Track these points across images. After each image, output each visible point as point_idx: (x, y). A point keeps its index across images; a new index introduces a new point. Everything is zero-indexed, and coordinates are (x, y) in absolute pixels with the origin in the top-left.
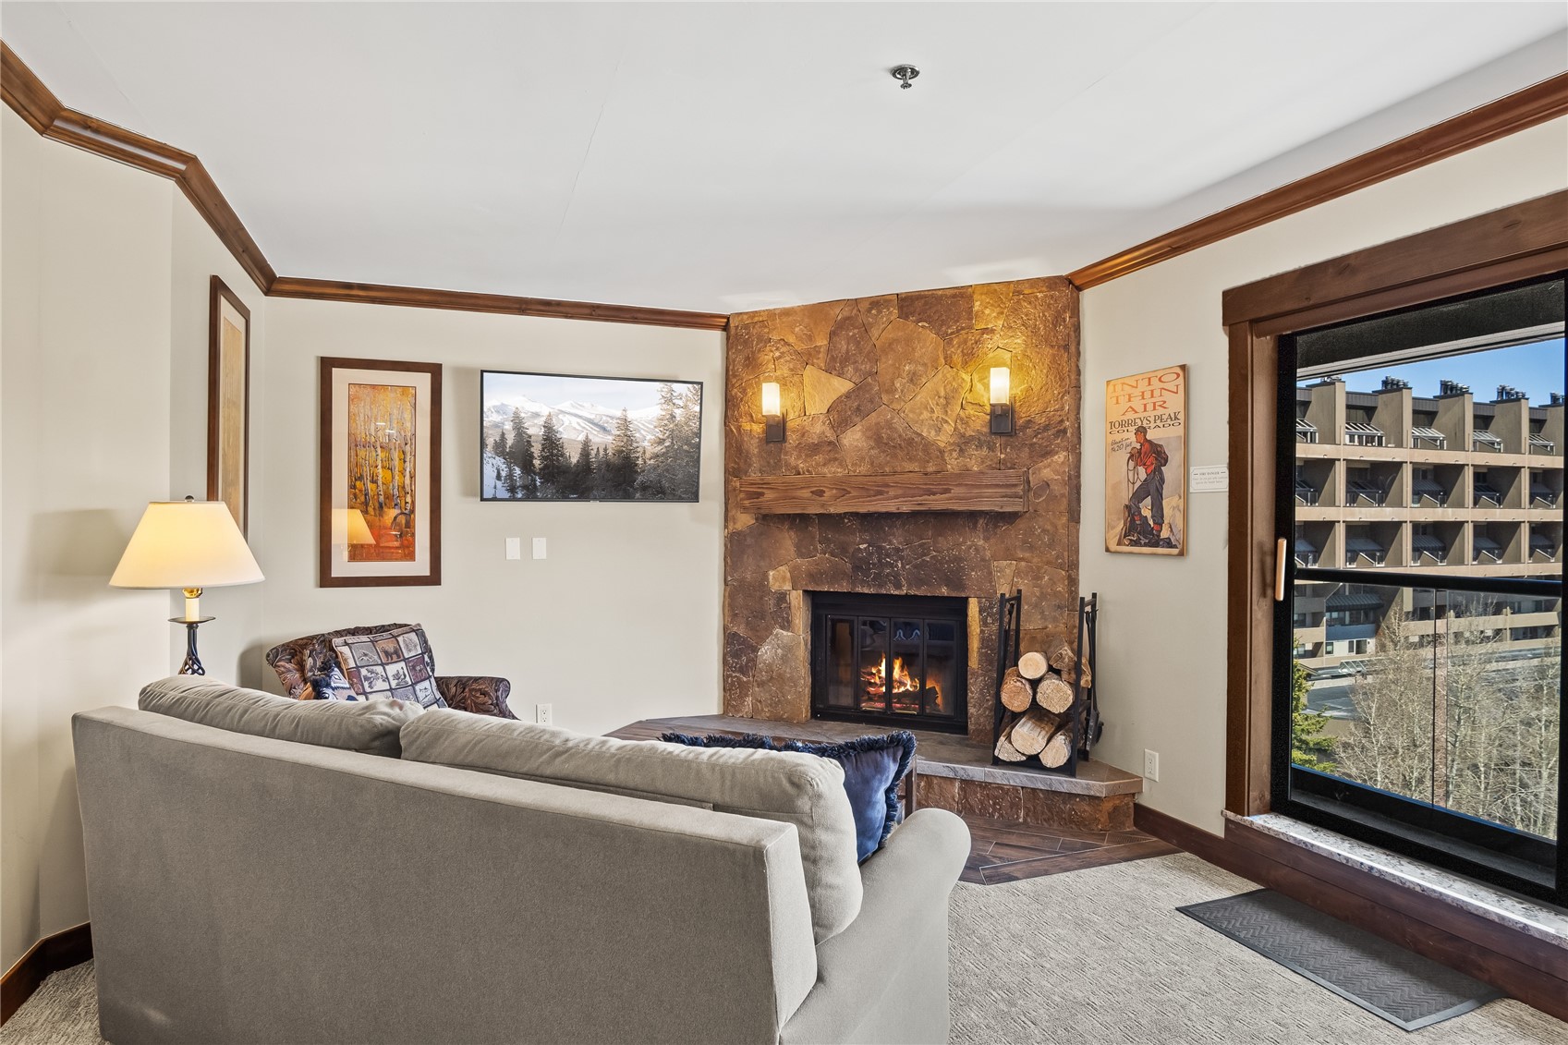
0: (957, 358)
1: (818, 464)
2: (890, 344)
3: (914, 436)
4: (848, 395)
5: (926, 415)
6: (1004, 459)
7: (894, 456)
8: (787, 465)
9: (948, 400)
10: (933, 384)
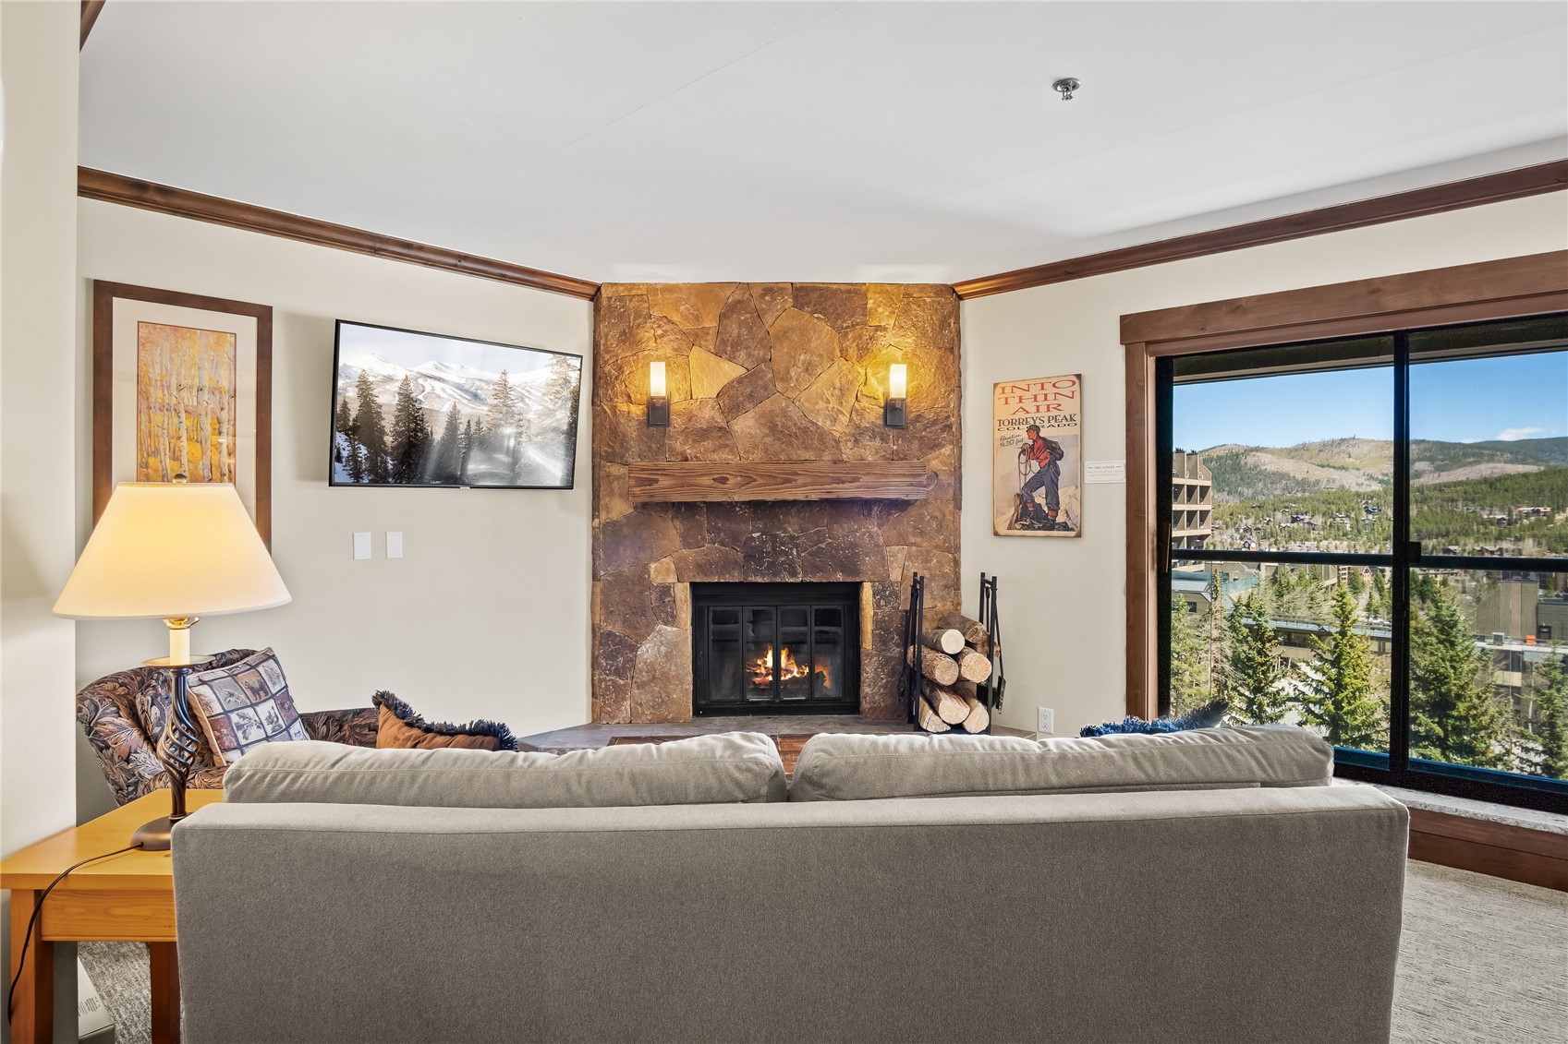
0: (853, 352)
1: (707, 450)
2: (785, 332)
3: (809, 425)
4: (740, 380)
5: (821, 405)
6: (897, 451)
7: (790, 444)
8: (672, 449)
9: (843, 392)
10: (828, 376)
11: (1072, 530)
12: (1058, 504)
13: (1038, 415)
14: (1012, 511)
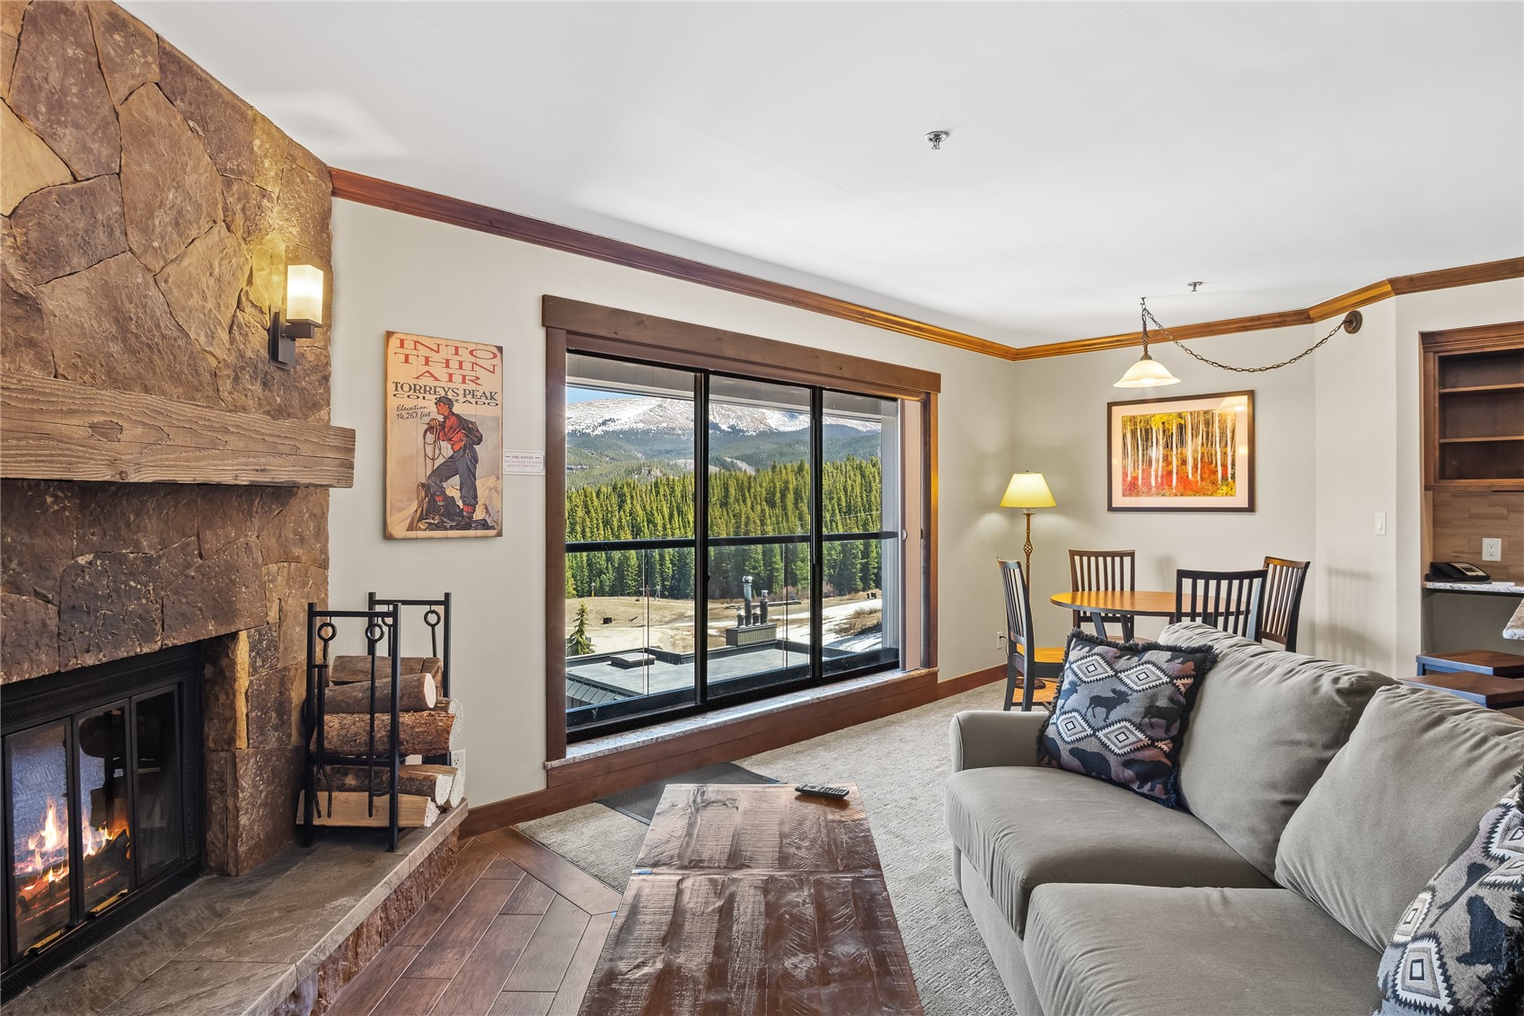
11: (492, 528)
12: (475, 497)
13: (450, 385)
14: (414, 506)
